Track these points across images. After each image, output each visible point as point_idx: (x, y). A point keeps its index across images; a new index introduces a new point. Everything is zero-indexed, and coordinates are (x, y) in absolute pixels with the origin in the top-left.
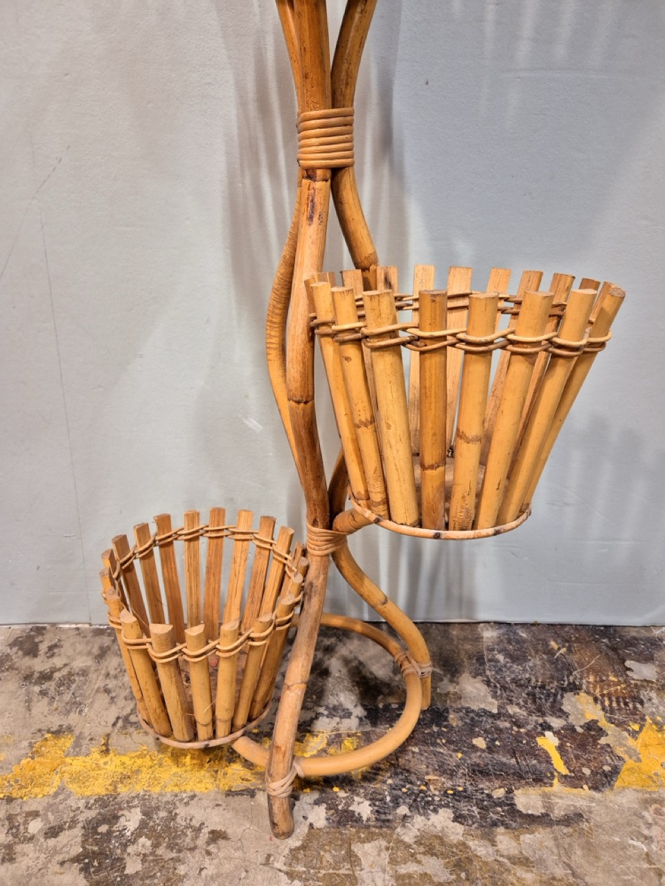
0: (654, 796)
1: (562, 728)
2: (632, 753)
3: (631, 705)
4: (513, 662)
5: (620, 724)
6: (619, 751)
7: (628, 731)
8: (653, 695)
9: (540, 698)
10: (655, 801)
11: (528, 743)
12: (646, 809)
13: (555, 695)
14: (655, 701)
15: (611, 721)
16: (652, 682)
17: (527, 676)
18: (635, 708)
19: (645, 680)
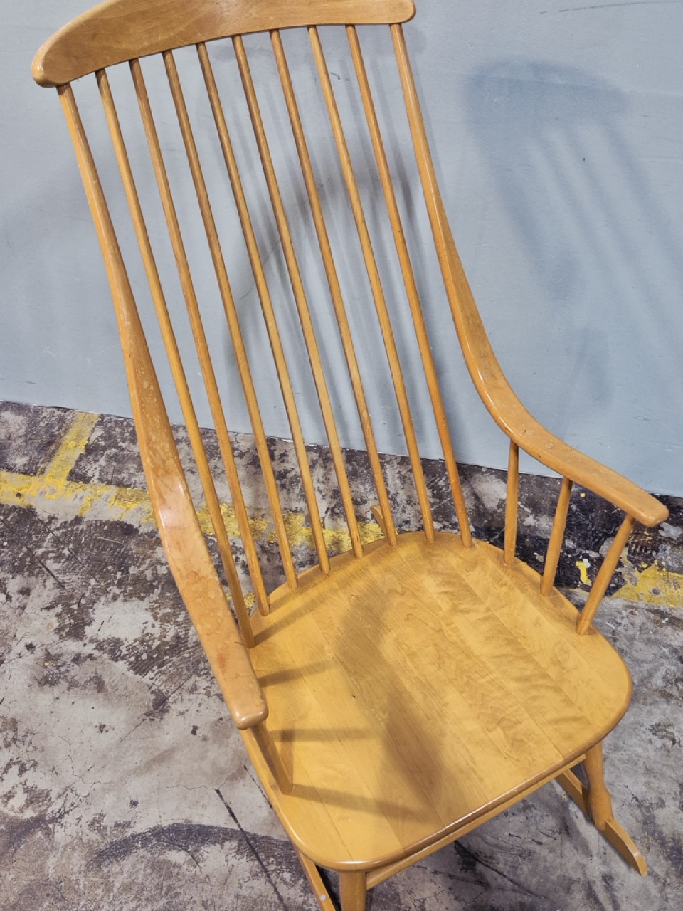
0: (634, 604)
1: (596, 559)
2: (632, 579)
3: (649, 552)
4: (581, 512)
5: (635, 562)
6: (626, 577)
7: (638, 567)
8: (669, 548)
9: (590, 539)
10: (632, 607)
11: (569, 564)
12: (625, 610)
13: (601, 538)
14: (668, 552)
15: (629, 559)
16: (673, 540)
17: (588, 522)
18: (651, 554)
19: (669, 538)
